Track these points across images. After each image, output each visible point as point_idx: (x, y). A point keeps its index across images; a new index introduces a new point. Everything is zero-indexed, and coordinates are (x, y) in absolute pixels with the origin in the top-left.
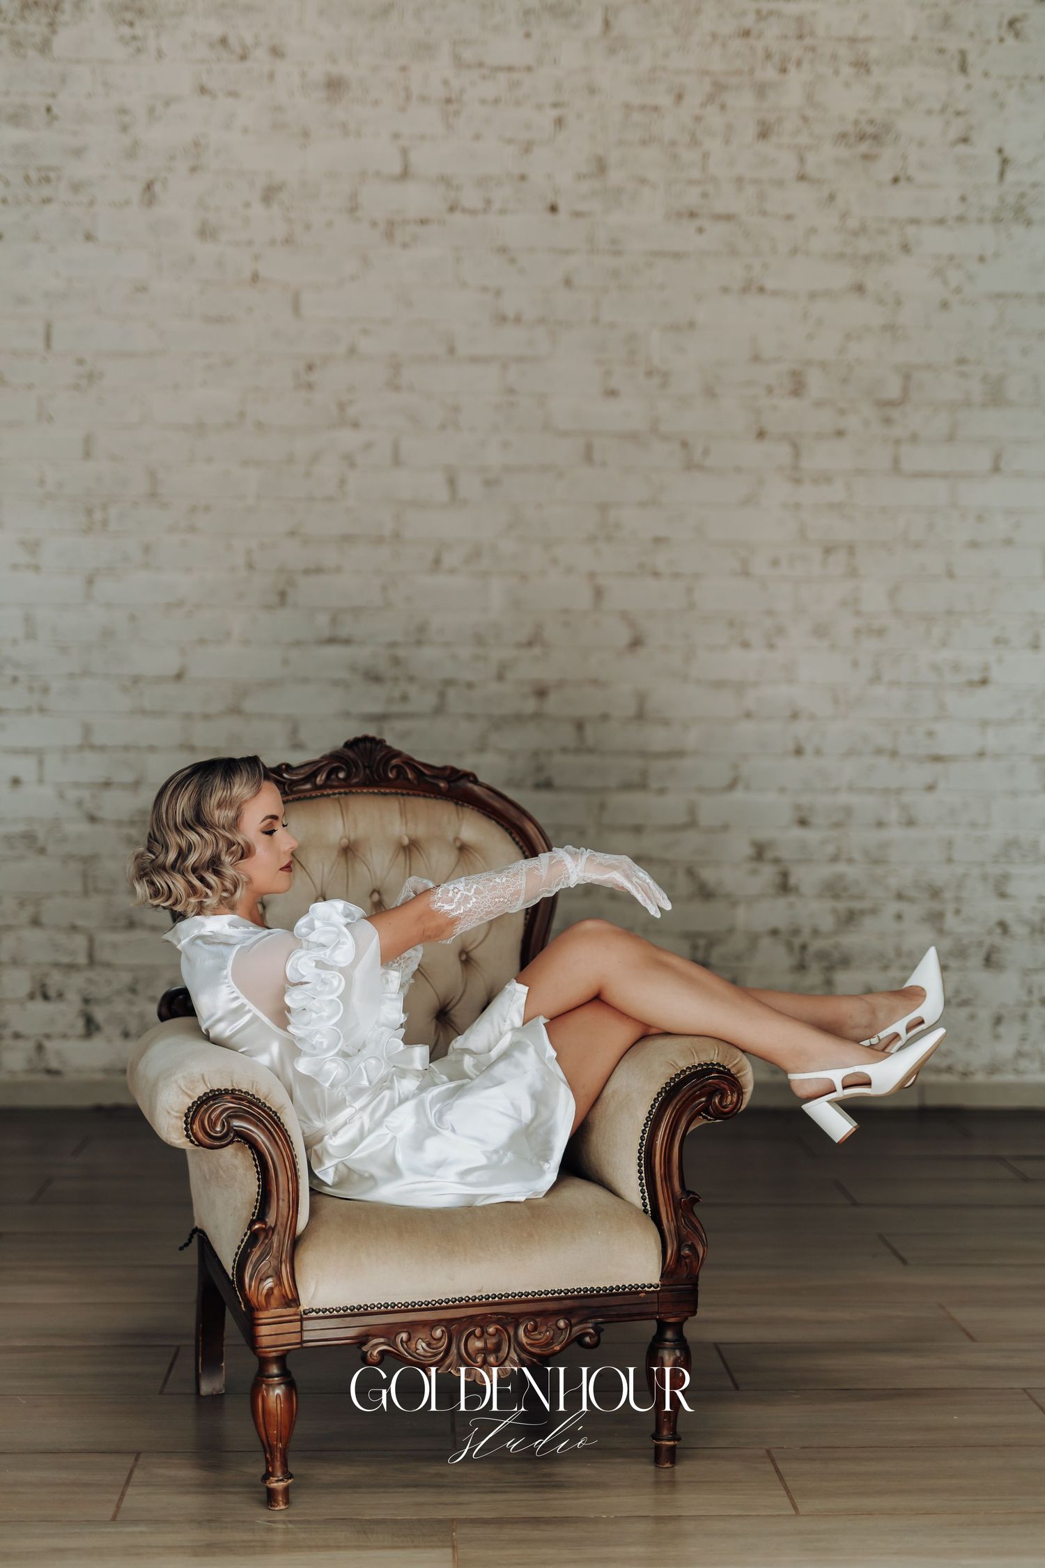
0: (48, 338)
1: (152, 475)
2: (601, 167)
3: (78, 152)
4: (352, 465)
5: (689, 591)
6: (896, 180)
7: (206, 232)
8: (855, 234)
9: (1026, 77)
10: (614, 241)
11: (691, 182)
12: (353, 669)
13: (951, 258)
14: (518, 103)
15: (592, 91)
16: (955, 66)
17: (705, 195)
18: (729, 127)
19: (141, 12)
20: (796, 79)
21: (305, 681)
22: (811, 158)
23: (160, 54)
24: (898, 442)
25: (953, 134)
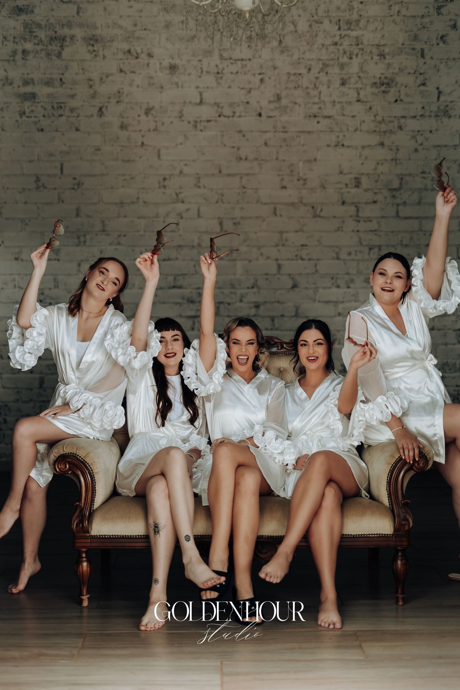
0: (62, 169)
1: (103, 222)
2: (279, 98)
3: (73, 96)
4: (182, 218)
5: (316, 265)
6: (396, 101)
7: (123, 127)
8: (380, 122)
9: (448, 59)
10: (284, 128)
11: (314, 103)
12: (183, 298)
13: (419, 131)
14: (245, 74)
15: (275, 68)
16: (419, 55)
17: (320, 108)
18: (329, 81)
19: (96, 40)
20: (356, 62)
21: (164, 303)
22: (362, 93)
23: (104, 57)
24: (398, 205)
25: (419, 82)
